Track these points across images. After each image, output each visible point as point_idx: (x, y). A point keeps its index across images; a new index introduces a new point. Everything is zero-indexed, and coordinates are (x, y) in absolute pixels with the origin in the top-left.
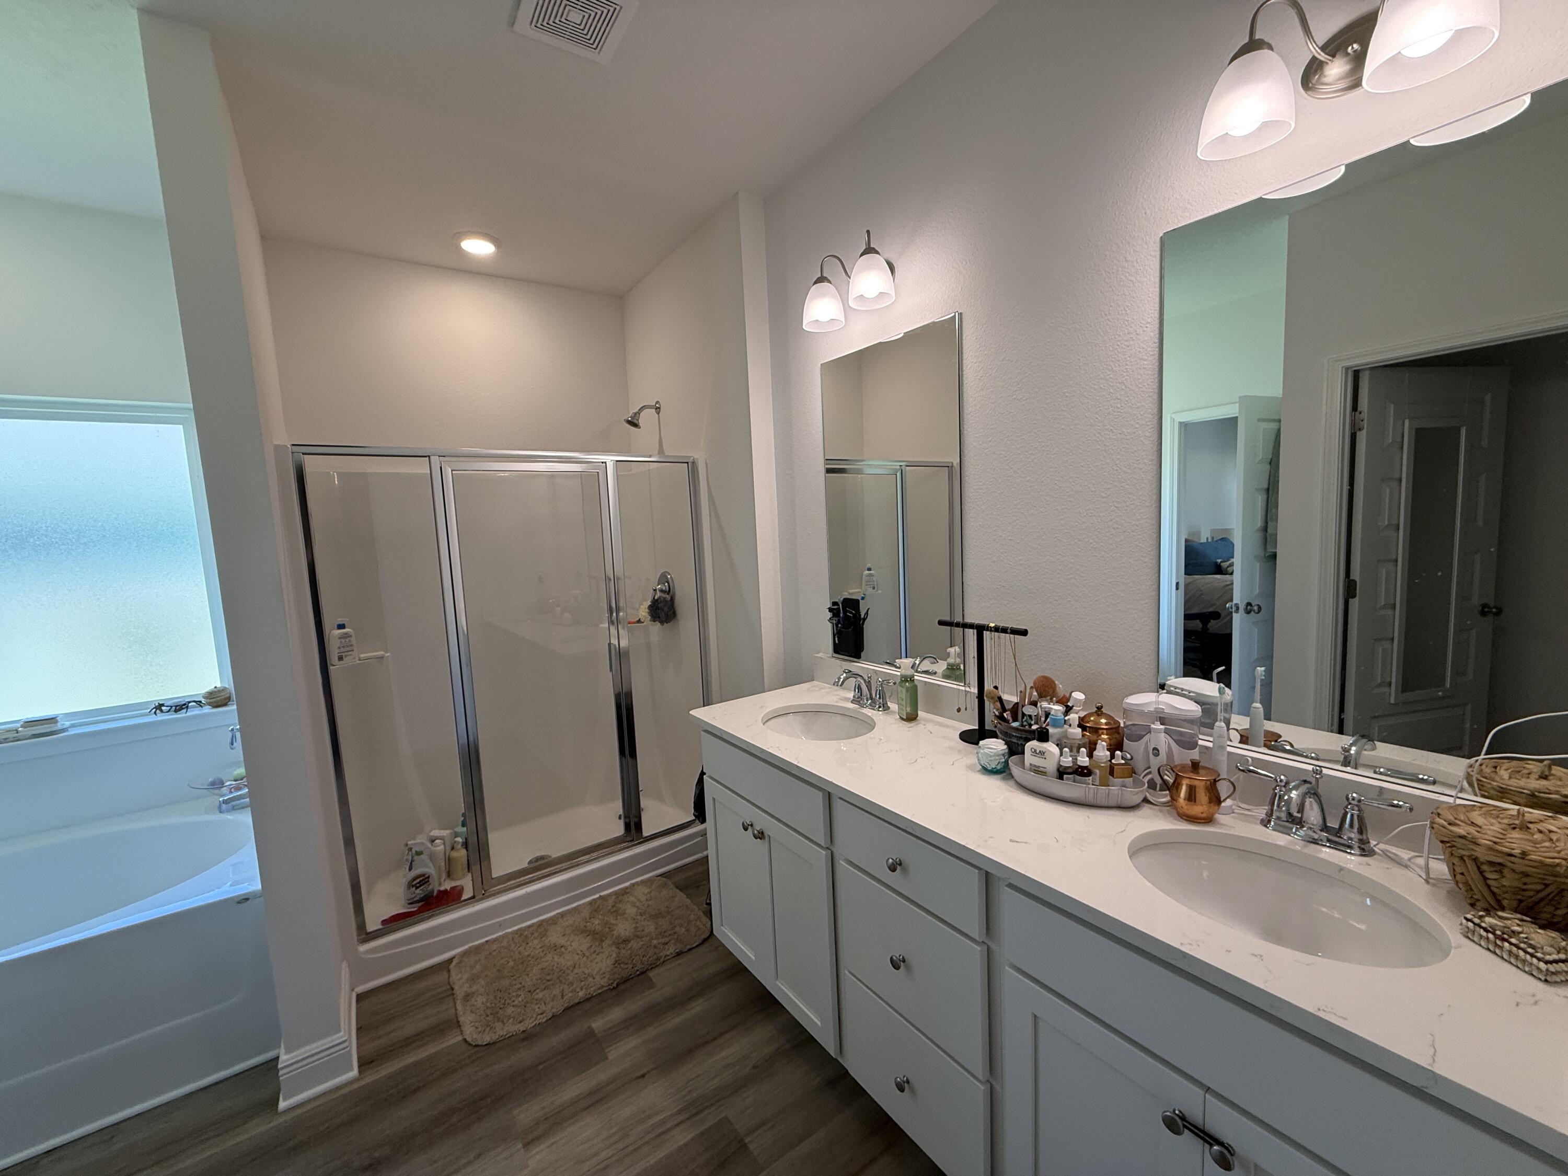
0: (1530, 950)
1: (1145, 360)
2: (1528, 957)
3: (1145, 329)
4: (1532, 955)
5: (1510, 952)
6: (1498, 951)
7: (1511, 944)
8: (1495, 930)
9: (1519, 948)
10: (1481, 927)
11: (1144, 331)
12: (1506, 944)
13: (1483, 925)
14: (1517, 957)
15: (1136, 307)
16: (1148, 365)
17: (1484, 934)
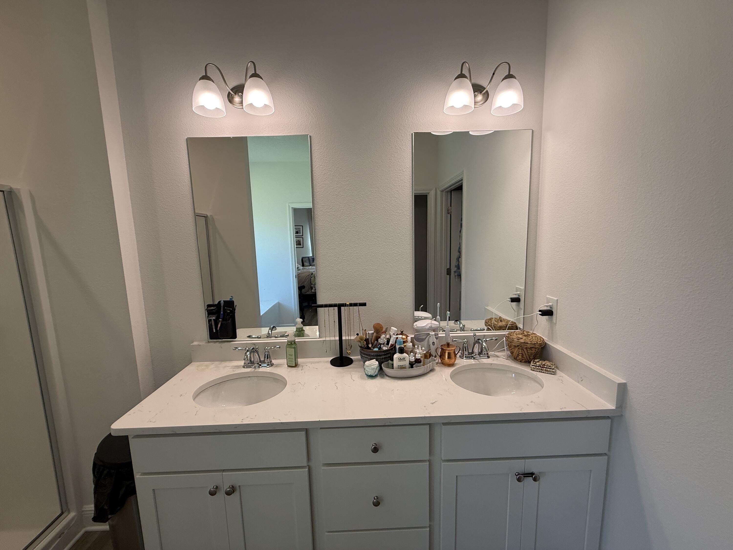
0: (550, 368)
1: (406, 183)
2: (550, 369)
3: (406, 170)
4: (551, 369)
5: (545, 370)
6: (542, 371)
7: (545, 368)
8: (540, 366)
9: (547, 368)
10: (536, 366)
11: (406, 171)
12: (544, 368)
13: (537, 365)
14: (547, 371)
15: (402, 160)
16: (408, 185)
17: (538, 368)
